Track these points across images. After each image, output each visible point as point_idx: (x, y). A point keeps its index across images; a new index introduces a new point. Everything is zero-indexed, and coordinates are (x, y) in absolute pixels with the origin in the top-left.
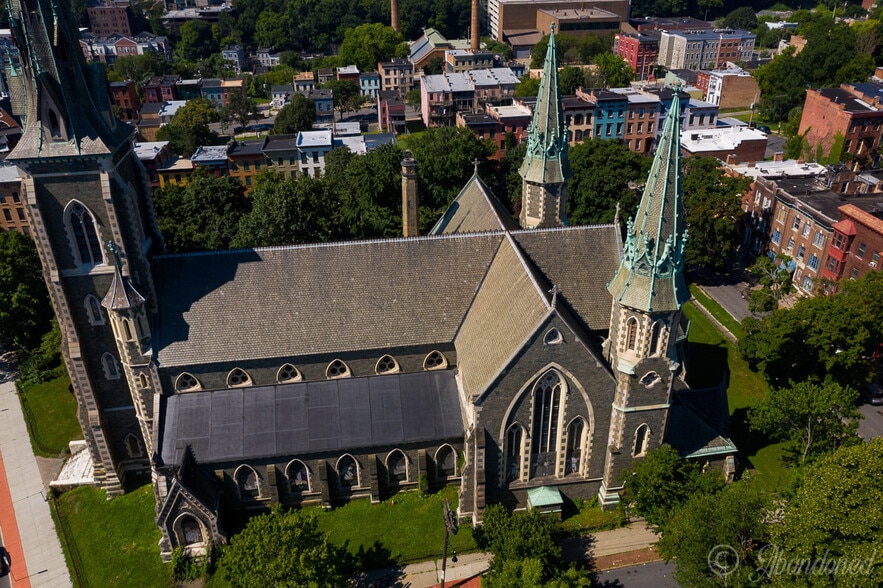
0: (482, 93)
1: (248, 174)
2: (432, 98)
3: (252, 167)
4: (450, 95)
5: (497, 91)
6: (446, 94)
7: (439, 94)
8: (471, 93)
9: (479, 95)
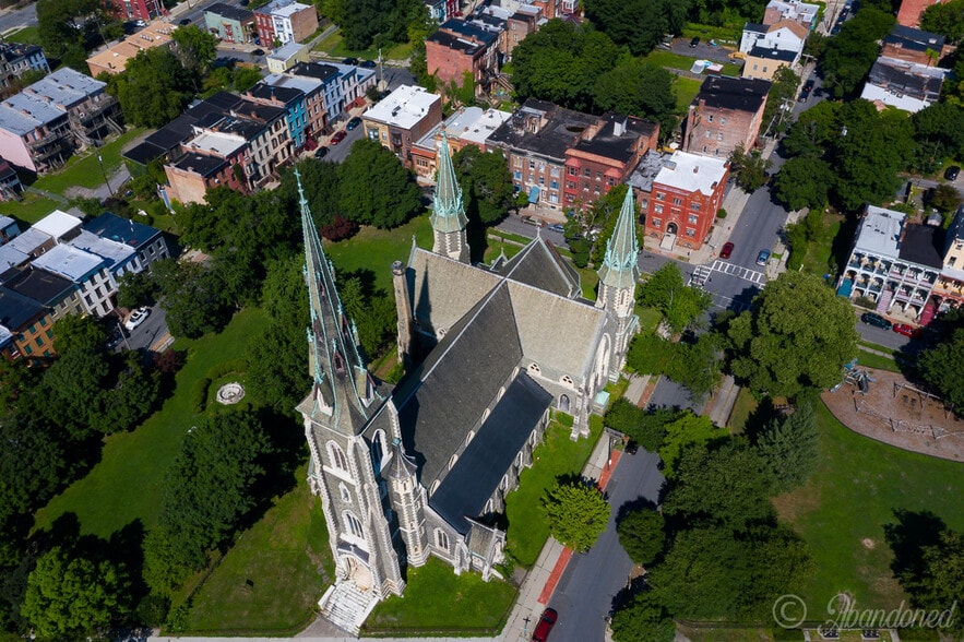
0: (76, 112)
1: (37, 335)
2: (27, 140)
3: (37, 325)
4: (45, 128)
5: (88, 102)
6: (40, 129)
7: (32, 132)
8: (64, 117)
9: (73, 114)
